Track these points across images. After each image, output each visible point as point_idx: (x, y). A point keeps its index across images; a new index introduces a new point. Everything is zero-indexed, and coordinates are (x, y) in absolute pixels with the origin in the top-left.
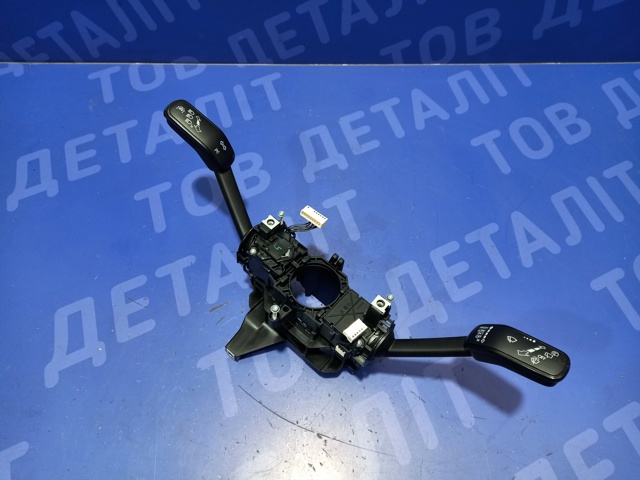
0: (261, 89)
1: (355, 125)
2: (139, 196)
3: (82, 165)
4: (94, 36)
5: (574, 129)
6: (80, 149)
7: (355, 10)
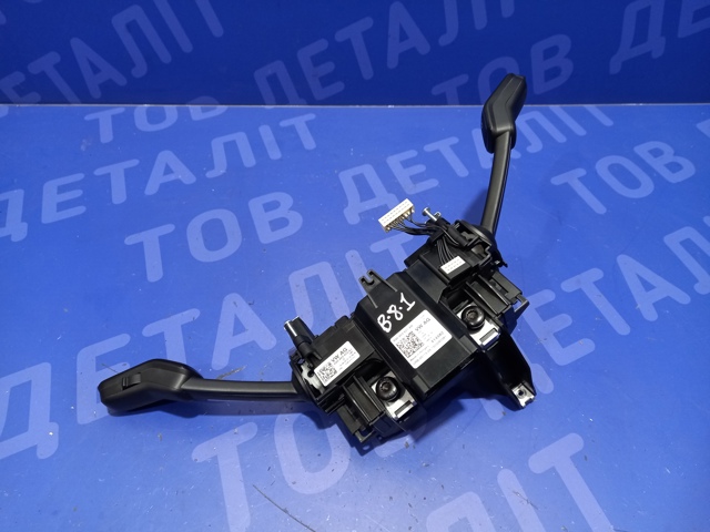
0: (292, 129)
1: (406, 164)
2: (130, 240)
3: (61, 206)
4: (96, 70)
5: (675, 167)
6: (62, 189)
7: (403, 37)
